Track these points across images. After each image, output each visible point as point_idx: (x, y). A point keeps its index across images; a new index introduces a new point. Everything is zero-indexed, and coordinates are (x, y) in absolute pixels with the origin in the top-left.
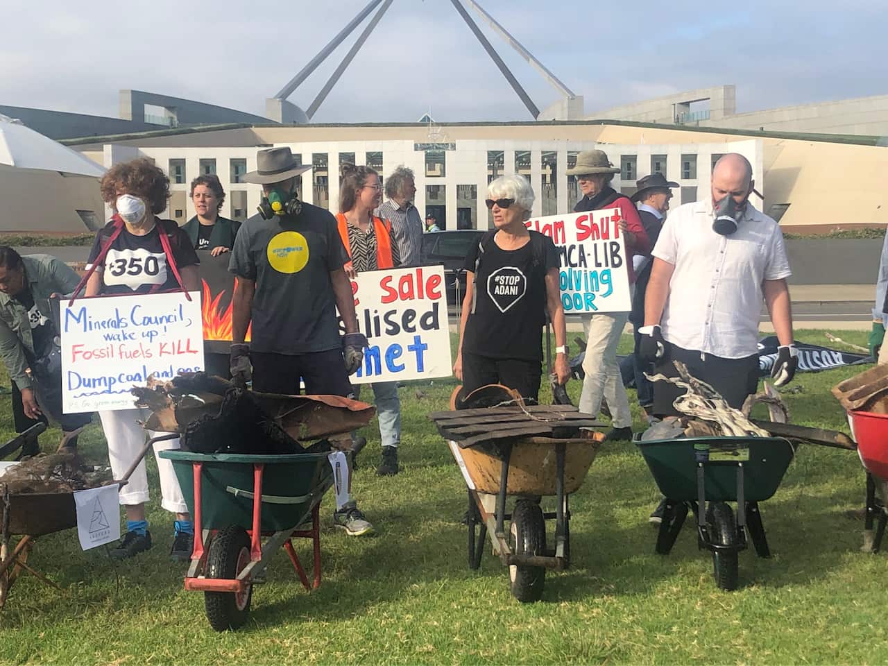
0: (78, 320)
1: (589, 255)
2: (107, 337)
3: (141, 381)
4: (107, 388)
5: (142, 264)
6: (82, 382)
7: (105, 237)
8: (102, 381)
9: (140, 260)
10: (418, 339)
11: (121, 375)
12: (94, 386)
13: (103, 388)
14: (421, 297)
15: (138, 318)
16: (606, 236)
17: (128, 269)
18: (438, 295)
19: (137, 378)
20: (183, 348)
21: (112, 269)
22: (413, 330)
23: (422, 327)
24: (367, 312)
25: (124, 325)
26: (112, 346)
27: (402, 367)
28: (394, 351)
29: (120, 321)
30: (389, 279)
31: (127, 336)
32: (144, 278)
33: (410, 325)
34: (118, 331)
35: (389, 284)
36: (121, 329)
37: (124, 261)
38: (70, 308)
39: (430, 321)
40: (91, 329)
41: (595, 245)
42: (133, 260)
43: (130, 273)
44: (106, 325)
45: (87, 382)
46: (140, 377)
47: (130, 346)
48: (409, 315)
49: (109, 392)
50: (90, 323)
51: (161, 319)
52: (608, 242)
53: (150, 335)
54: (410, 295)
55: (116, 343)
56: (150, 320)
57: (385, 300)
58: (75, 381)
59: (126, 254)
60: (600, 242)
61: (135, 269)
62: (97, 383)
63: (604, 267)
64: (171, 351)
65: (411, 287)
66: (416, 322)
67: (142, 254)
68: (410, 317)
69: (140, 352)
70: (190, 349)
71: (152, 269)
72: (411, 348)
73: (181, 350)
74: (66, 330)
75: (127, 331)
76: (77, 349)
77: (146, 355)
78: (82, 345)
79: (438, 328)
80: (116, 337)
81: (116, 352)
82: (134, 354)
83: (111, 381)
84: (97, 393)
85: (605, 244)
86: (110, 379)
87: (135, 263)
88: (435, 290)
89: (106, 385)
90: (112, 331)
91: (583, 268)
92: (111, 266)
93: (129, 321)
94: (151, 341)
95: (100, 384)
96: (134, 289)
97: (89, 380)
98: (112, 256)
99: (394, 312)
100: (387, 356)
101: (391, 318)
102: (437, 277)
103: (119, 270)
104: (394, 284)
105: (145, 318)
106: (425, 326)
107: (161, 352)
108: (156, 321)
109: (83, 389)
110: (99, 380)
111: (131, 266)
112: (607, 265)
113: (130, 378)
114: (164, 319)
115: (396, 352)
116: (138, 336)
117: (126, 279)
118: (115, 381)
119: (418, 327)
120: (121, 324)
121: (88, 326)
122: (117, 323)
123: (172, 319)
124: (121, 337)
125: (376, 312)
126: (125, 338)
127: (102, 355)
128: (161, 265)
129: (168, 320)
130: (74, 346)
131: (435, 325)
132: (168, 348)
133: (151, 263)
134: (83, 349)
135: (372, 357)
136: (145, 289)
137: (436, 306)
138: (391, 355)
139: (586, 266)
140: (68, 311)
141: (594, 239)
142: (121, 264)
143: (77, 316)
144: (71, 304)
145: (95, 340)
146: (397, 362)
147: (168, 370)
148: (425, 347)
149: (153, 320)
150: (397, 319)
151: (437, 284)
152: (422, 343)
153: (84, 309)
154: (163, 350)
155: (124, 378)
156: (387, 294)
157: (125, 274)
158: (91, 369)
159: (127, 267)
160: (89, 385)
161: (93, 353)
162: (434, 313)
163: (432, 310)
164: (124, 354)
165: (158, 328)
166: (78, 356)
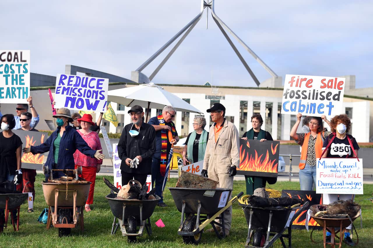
0: (322, 165)
2: (331, 171)
3: (342, 185)
4: (331, 187)
5: (344, 148)
6: (323, 184)
7: (329, 139)
8: (329, 184)
9: (343, 147)
10: (331, 103)
11: (335, 183)
12: (327, 186)
13: (329, 186)
14: (335, 88)
15: (342, 165)
17: (339, 150)
18: (342, 88)
19: (341, 184)
20: (356, 176)
21: (334, 150)
22: (330, 99)
23: (333, 99)
24: (314, 90)
25: (337, 167)
26: (333, 174)
27: (323, 112)
28: (321, 106)
29: (336, 166)
30: (325, 80)
31: (338, 171)
32: (345, 153)
33: (329, 98)
34: (335, 169)
35: (324, 82)
36: (336, 168)
37: (338, 147)
38: (320, 161)
39: (336, 97)
40: (326, 168)
42: (340, 147)
43: (340, 151)
44: (331, 167)
45: (324, 184)
46: (342, 184)
47: (338, 174)
48: (329, 94)
49: (331, 188)
50: (326, 166)
51: (349, 167)
53: (346, 171)
54: (331, 87)
55: (334, 173)
56: (345, 166)
57: (322, 87)
58: (320, 184)
59: (338, 145)
61: (341, 150)
62: (327, 185)
64: (352, 177)
65: (332, 84)
66: (331, 97)
67: (343, 145)
68: (329, 95)
69: (342, 176)
70: (358, 177)
71: (347, 150)
72: (327, 106)
73: (355, 177)
74: (318, 167)
75: (338, 169)
76: (322, 174)
77: (344, 177)
78: (323, 173)
79: (339, 101)
80: (334, 171)
81: (334, 176)
82: (340, 177)
83: (332, 185)
84: (327, 188)
86: (332, 184)
87: (341, 148)
88: (341, 87)
89: (330, 186)
90: (333, 169)
92: (333, 149)
93: (339, 167)
94: (346, 173)
95: (328, 185)
96: (341, 156)
97: (325, 184)
98: (333, 145)
99: (324, 92)
100: (318, 107)
101: (323, 94)
102: (342, 82)
103: (336, 150)
104: (326, 82)
105: (344, 166)
106: (334, 99)
107: (349, 177)
108: (348, 167)
109: (323, 186)
110: (328, 184)
111: (340, 149)
113: (338, 184)
114: (350, 167)
115: (322, 106)
116: (341, 171)
117: (338, 153)
118: (333, 185)
119: (332, 99)
120: (336, 167)
121: (325, 167)
122: (335, 167)
123: (353, 167)
124: (336, 171)
125: (317, 91)
126: (337, 171)
127: (329, 176)
128: (349, 149)
129: (351, 167)
130: (321, 173)
131: (338, 99)
132: (351, 176)
133: (347, 148)
134: (324, 174)
135: (313, 107)
136: (344, 157)
137: (340, 92)
138: (320, 107)
140: (319, 162)
142: (336, 148)
143: (322, 164)
144: (320, 160)
145: (327, 171)
146: (321, 110)
147: (351, 183)
148: (333, 106)
149: (347, 167)
150: (325, 95)
151: (342, 84)
152: (332, 105)
153: (324, 161)
154: (350, 176)
155: (336, 184)
156: (323, 85)
157: (339, 151)
158: (326, 180)
159: (339, 149)
160: (325, 185)
161: (326, 176)
162: (339, 95)
163: (338, 94)
164: (336, 177)
165: (349, 169)
166: (321, 176)
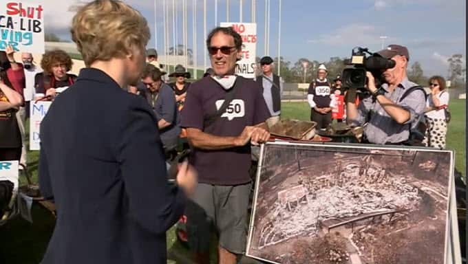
0: (39, 110)
1: (16, 23)
16: (31, 16)
41: (22, 20)
52: (32, 20)
60: (26, 19)
63: (27, 31)
74: (33, 114)
85: (30, 21)
91: (10, 29)
112: (30, 30)
139: (12, 28)
140: (34, 106)
141: (21, 16)
144: (36, 103)
